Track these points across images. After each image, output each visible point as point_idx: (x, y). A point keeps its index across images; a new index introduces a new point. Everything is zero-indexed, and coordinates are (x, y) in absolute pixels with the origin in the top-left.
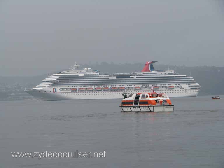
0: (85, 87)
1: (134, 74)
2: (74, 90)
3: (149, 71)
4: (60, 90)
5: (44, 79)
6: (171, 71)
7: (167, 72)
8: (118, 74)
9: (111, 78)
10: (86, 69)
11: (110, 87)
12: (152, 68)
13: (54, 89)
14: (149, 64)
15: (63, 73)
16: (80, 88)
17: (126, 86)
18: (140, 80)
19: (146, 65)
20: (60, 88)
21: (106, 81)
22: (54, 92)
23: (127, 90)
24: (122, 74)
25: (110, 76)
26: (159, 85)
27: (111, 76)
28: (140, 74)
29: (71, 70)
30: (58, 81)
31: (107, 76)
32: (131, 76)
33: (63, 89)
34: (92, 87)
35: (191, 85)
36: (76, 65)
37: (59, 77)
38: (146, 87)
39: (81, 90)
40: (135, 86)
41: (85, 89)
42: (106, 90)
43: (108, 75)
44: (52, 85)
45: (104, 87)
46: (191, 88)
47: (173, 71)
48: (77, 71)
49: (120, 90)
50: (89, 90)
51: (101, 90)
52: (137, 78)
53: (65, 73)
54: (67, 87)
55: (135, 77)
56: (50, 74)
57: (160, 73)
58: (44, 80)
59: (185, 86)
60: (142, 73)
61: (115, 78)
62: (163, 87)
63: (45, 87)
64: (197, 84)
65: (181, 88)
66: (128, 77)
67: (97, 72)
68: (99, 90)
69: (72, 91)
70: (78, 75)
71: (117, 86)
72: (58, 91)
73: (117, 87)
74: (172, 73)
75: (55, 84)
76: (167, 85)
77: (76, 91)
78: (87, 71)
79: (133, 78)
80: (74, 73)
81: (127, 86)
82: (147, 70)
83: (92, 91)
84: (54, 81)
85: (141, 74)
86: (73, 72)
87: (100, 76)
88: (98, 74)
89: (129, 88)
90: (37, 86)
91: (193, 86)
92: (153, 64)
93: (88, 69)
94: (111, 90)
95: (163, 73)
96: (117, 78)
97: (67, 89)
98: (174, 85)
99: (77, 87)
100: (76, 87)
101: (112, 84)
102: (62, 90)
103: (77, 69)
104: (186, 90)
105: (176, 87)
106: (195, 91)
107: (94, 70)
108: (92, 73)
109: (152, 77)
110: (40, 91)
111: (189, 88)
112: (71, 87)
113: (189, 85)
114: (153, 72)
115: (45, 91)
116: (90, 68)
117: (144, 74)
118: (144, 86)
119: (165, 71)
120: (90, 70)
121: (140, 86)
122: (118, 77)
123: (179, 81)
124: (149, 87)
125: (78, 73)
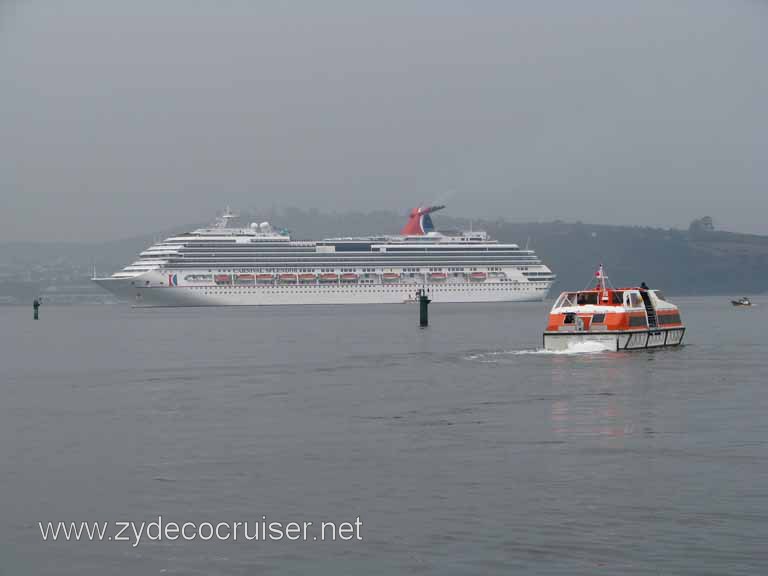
0: (253, 273)
1: (380, 239)
2: (223, 281)
3: (422, 234)
4: (186, 279)
5: (144, 250)
6: (479, 233)
7: (469, 235)
8: (339, 240)
9: (320, 250)
10: (254, 225)
11: (317, 272)
12: (429, 226)
13: (170, 276)
14: (420, 215)
15: (195, 235)
16: (239, 274)
17: (359, 272)
18: (396, 256)
19: (412, 216)
20: (186, 273)
21: (307, 258)
22: (170, 284)
23: (362, 282)
24: (349, 240)
25: (318, 244)
26: (445, 271)
27: (321, 244)
28: (397, 238)
29: (216, 227)
30: (181, 256)
31: (310, 243)
32: (373, 246)
33: (194, 277)
34: (272, 273)
35: (529, 271)
36: (231, 213)
37: (185, 246)
38: (412, 275)
39: (243, 281)
40: (385, 272)
41: (253, 277)
42: (308, 282)
43: (315, 243)
44: (166, 266)
45: (303, 273)
46: (529, 279)
47: (483, 234)
48: (232, 230)
49: (344, 281)
50: (265, 281)
51: (294, 282)
52: (388, 249)
53: (200, 235)
54: (206, 273)
55: (383, 248)
56: (161, 238)
57: (449, 239)
58: (143, 254)
59: (513, 273)
60: (401, 238)
61: (331, 250)
62: (456, 275)
63: (147, 270)
64: (545, 269)
65: (504, 279)
66: (366, 247)
67: (284, 235)
68: (290, 282)
69: (218, 283)
70: (234, 241)
71: (338, 272)
72: (181, 281)
73: (335, 272)
74: (480, 239)
75: (173, 263)
76: (467, 271)
77: (228, 283)
78: (258, 230)
79: (378, 249)
80: (224, 236)
81: (364, 270)
82: (416, 230)
83: (272, 282)
84: (171, 255)
85: (399, 241)
86: (221, 233)
87: (292, 243)
88: (288, 238)
89: (367, 276)
90: (127, 269)
91: (535, 274)
92: (432, 215)
93: (262, 225)
94: (321, 282)
95: (458, 239)
96: (337, 250)
97: (204, 277)
98: (484, 270)
99: (232, 273)
100: (227, 273)
101: (324, 265)
102: (191, 278)
103: (232, 223)
104: (516, 283)
105: (492, 275)
106: (538, 286)
107: (275, 229)
108: (271, 237)
109: (429, 249)
110: (133, 282)
111: (525, 279)
112: (217, 273)
113: (525, 271)
114: (431, 234)
115: (148, 282)
116: (266, 223)
117: (407, 239)
118: (407, 272)
119: (461, 235)
120: (266, 227)
121: (398, 271)
122: (339, 247)
123: (497, 259)
124: (420, 275)
125: (233, 235)
